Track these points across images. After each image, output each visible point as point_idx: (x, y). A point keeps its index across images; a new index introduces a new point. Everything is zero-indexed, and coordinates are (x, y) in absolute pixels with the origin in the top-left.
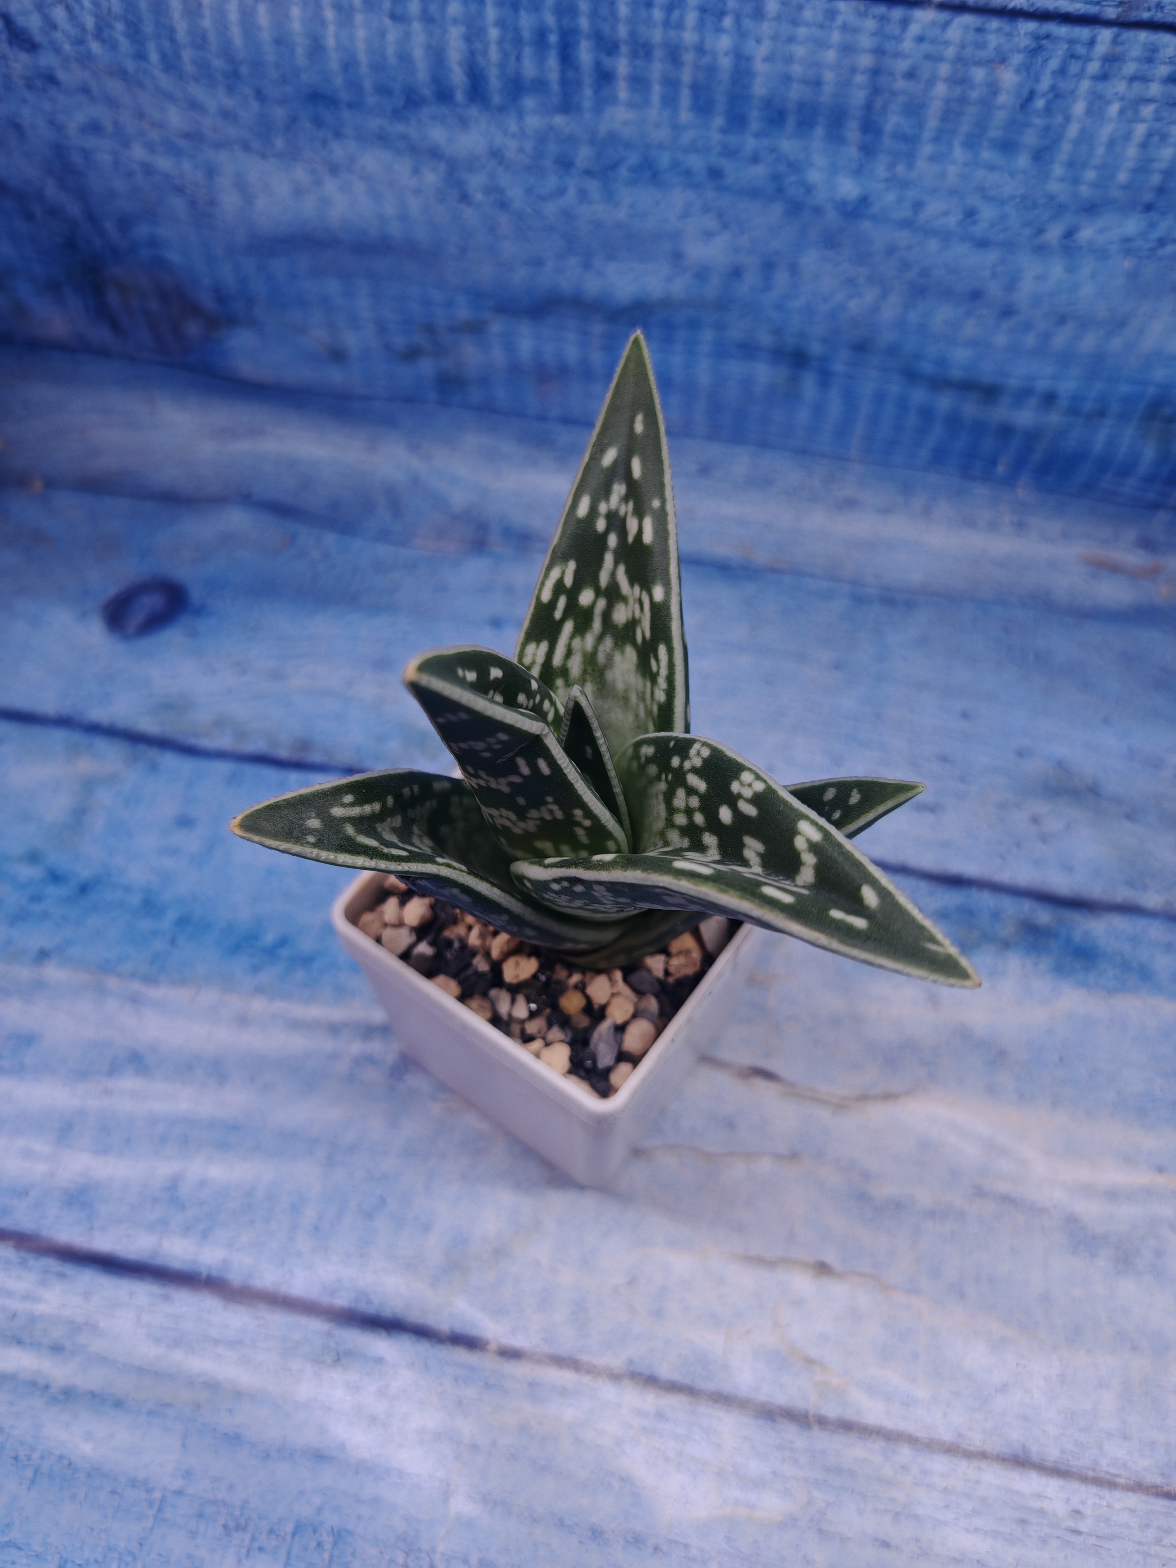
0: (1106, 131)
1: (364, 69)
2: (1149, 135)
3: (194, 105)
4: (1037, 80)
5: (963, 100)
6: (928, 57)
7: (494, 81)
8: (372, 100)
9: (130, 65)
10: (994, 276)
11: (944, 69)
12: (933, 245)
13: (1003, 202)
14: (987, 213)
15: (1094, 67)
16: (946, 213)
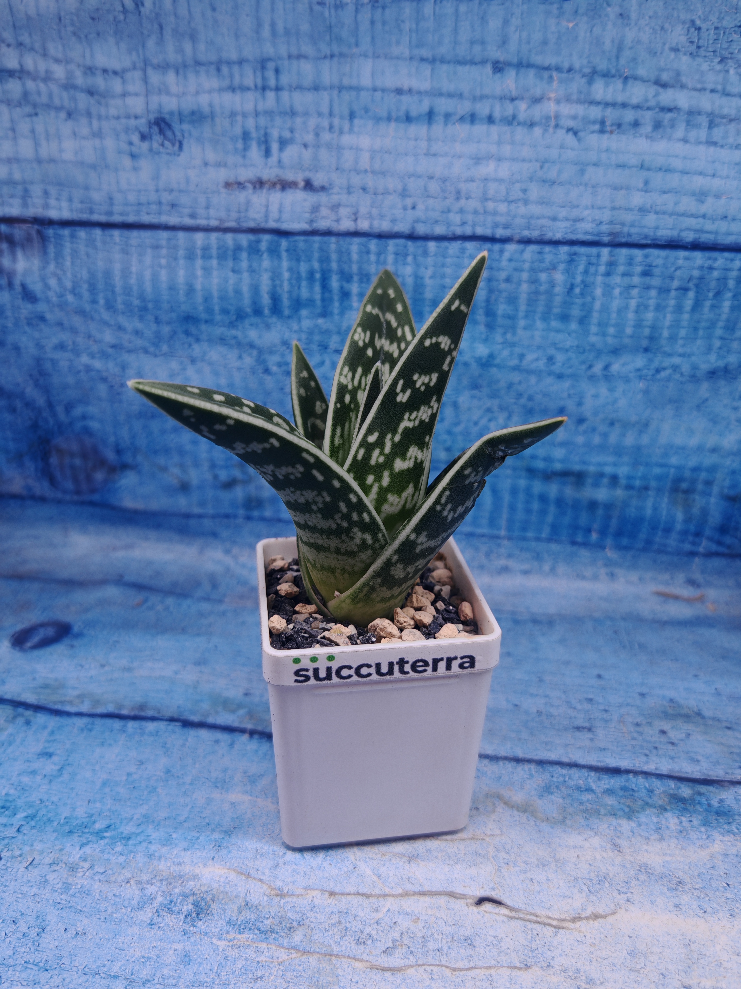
0: (615, 304)
1: (216, 300)
2: (638, 306)
3: (120, 328)
4: (574, 278)
5: (537, 293)
6: (516, 270)
7: (286, 301)
8: (218, 318)
9: (87, 307)
10: (569, 396)
11: (525, 276)
12: (533, 379)
13: (567, 350)
14: (560, 358)
15: (602, 269)
16: (537, 359)
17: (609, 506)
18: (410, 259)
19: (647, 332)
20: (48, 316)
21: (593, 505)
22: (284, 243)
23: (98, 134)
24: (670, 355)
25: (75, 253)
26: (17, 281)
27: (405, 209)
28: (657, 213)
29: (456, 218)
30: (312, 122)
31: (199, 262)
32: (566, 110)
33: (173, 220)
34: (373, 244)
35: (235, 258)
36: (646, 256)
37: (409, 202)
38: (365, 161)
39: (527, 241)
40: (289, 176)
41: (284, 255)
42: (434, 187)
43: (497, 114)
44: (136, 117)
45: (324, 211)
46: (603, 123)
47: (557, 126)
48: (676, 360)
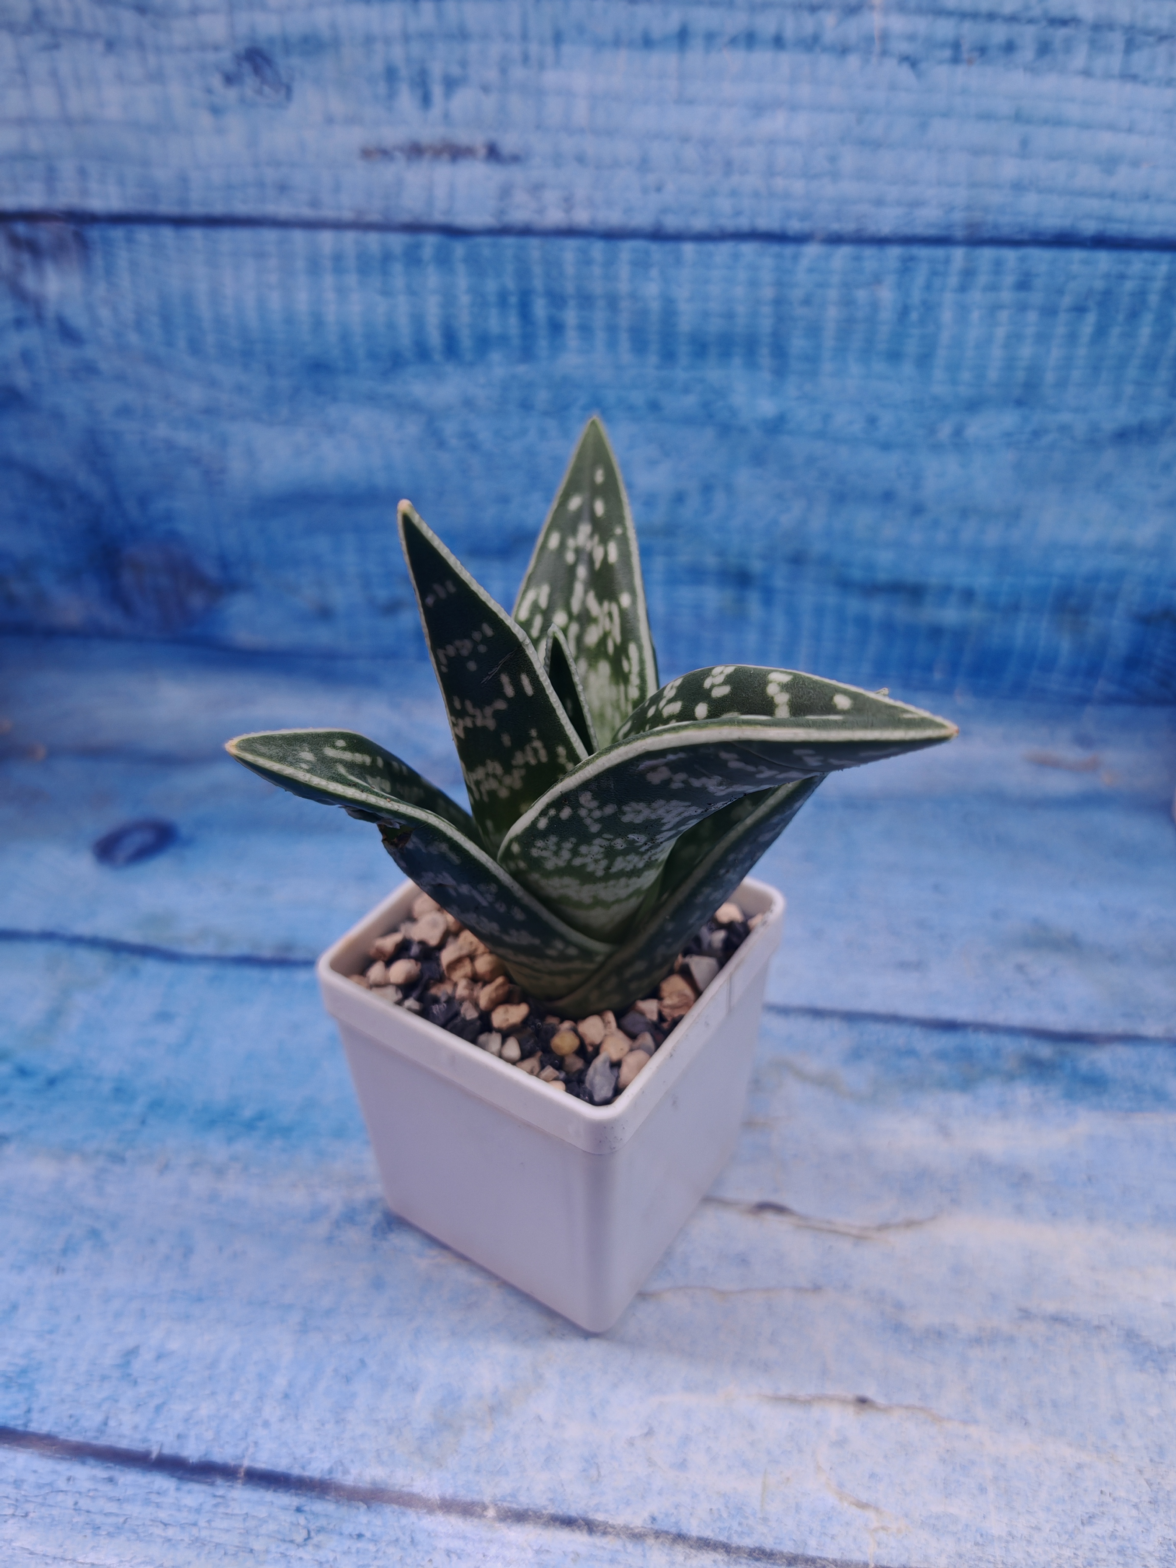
1: (358, 340)
2: (1008, 337)
3: (212, 383)
4: (909, 296)
5: (852, 320)
6: (818, 285)
7: (466, 339)
8: (363, 365)
9: (161, 351)
10: (901, 476)
11: (833, 294)
12: (844, 452)
13: (897, 408)
14: (887, 418)
15: (953, 280)
16: (851, 422)
17: (960, 635)
18: (654, 272)
19: (1020, 375)
20: (103, 366)
21: (936, 632)
22: (459, 248)
23: (157, 77)
24: (1055, 410)
25: (134, 266)
26: (50, 312)
27: (645, 190)
28: (1040, 191)
29: (724, 205)
30: (495, 49)
31: (328, 280)
32: (898, 24)
33: (283, 209)
34: (598, 249)
35: (385, 272)
36: (1022, 260)
37: (651, 179)
38: (581, 112)
39: (835, 240)
40: (462, 137)
41: (461, 269)
42: (690, 153)
43: (789, 32)
44: (216, 48)
45: (520, 197)
46: (956, 46)
47: (884, 53)
48: (1065, 417)
